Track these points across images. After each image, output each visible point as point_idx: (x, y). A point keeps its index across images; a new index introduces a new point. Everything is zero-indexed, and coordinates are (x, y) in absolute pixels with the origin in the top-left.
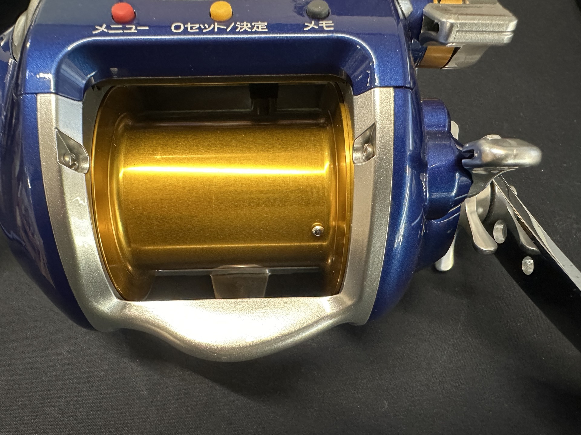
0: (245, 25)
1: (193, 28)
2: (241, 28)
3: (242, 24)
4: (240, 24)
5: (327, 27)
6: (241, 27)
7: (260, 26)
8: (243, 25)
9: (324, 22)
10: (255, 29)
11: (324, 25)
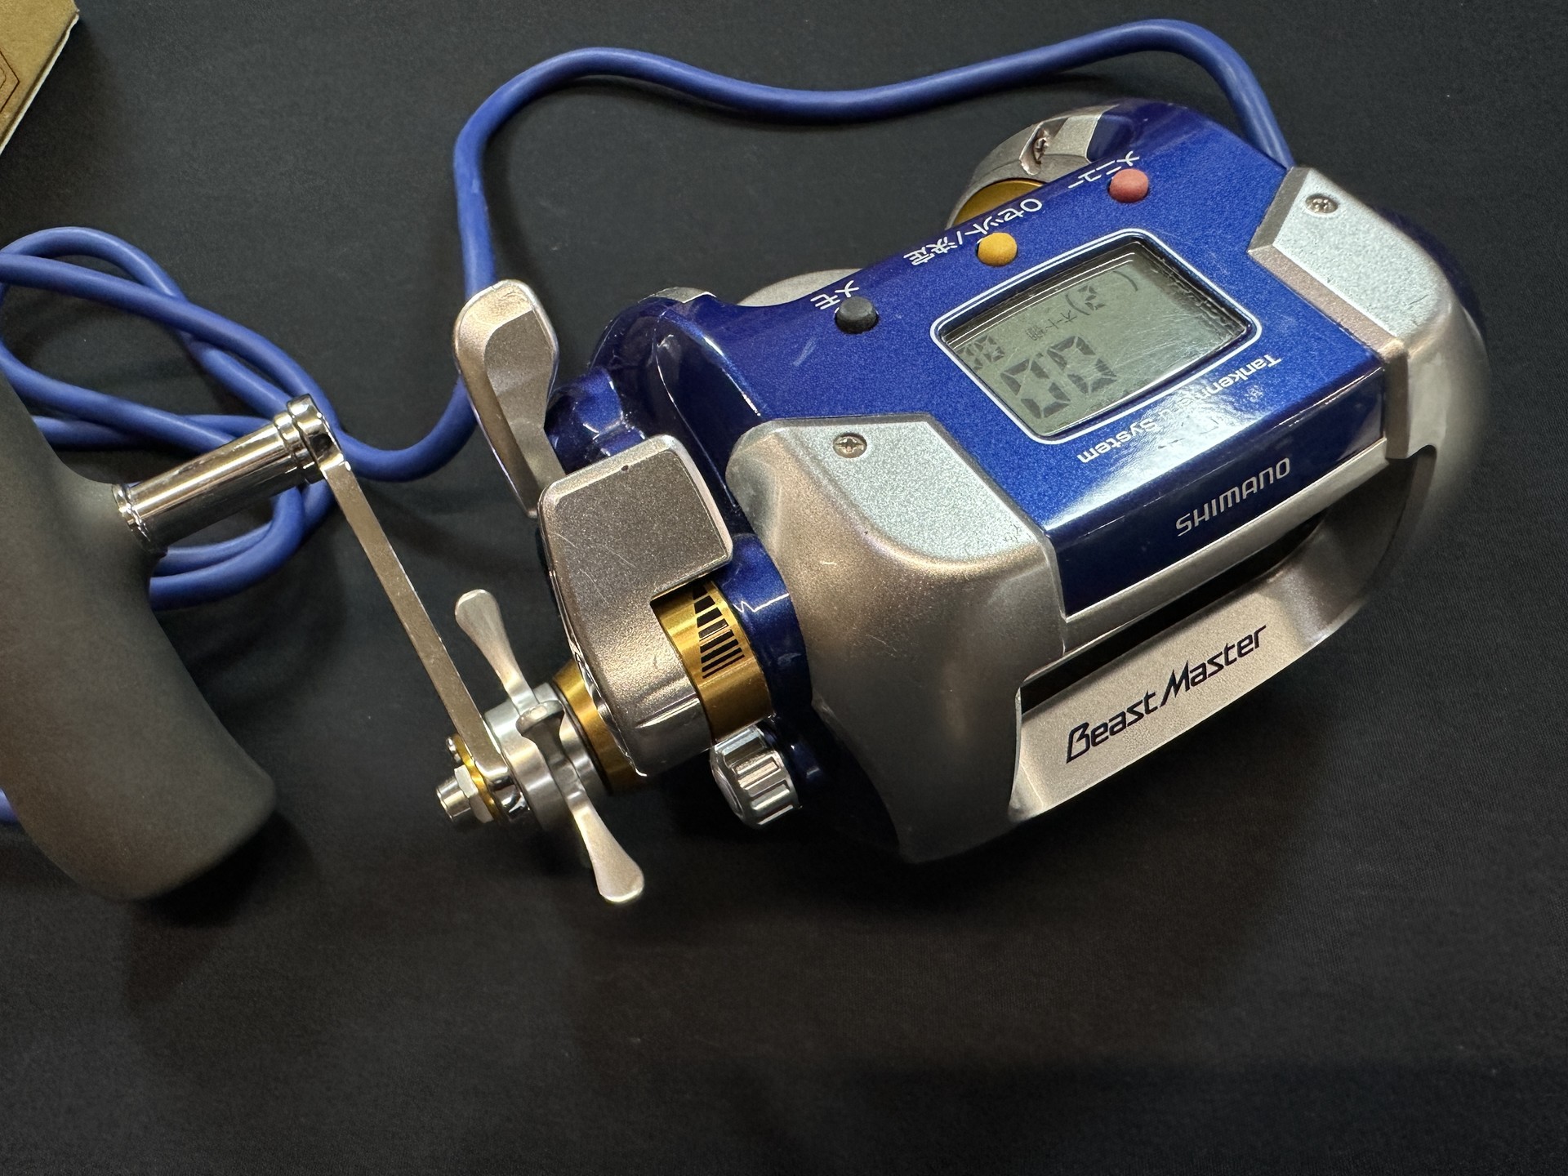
0: (942, 249)
1: (1009, 214)
2: (943, 243)
3: (948, 248)
4: (952, 247)
5: (823, 299)
6: (944, 245)
7: (921, 258)
8: (945, 247)
9: (833, 303)
10: (923, 250)
11: (829, 299)
